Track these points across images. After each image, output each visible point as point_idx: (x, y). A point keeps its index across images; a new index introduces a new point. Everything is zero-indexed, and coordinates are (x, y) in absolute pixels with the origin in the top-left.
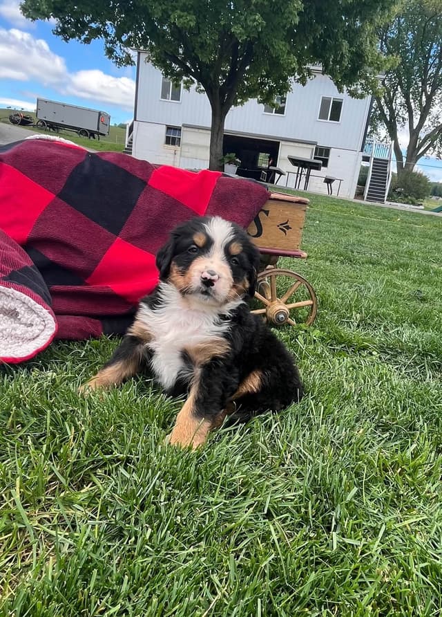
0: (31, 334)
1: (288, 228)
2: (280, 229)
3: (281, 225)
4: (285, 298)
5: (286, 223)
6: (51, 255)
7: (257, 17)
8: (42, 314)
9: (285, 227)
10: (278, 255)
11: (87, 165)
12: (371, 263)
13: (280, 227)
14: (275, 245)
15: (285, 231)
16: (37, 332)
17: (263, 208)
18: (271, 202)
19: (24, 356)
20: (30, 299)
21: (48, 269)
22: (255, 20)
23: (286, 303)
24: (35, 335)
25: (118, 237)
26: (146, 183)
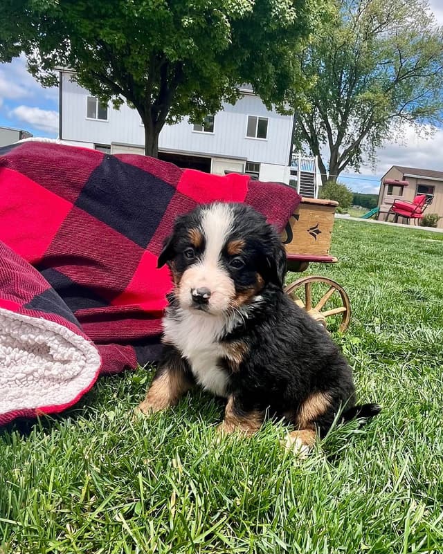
0: (71, 373)
1: (318, 232)
2: (310, 233)
3: (311, 229)
4: (319, 306)
5: (317, 227)
7: (190, 42)
8: (82, 346)
9: (315, 232)
10: (308, 261)
11: (107, 169)
13: (311, 231)
14: (305, 251)
15: (315, 236)
16: (78, 369)
17: (294, 213)
18: (301, 205)
19: (68, 402)
20: (67, 329)
21: (69, 291)
22: (189, 44)
23: (321, 310)
24: (75, 374)
25: (146, 251)
26: (175, 188)
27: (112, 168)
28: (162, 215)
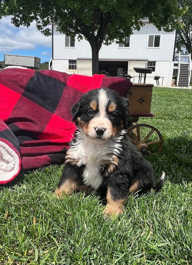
0: (10, 168)
1: (143, 101)
2: (139, 102)
3: (139, 100)
5: (142, 98)
6: (21, 126)
9: (141, 101)
11: (35, 78)
12: (187, 118)
14: (137, 111)
15: (141, 103)
17: (129, 92)
18: (133, 87)
19: (8, 180)
24: (12, 168)
25: (54, 114)
26: (66, 84)
27: (38, 77)
28: (60, 97)
